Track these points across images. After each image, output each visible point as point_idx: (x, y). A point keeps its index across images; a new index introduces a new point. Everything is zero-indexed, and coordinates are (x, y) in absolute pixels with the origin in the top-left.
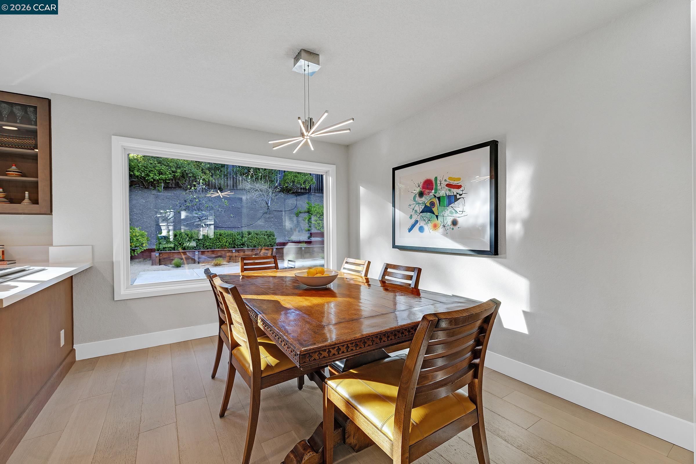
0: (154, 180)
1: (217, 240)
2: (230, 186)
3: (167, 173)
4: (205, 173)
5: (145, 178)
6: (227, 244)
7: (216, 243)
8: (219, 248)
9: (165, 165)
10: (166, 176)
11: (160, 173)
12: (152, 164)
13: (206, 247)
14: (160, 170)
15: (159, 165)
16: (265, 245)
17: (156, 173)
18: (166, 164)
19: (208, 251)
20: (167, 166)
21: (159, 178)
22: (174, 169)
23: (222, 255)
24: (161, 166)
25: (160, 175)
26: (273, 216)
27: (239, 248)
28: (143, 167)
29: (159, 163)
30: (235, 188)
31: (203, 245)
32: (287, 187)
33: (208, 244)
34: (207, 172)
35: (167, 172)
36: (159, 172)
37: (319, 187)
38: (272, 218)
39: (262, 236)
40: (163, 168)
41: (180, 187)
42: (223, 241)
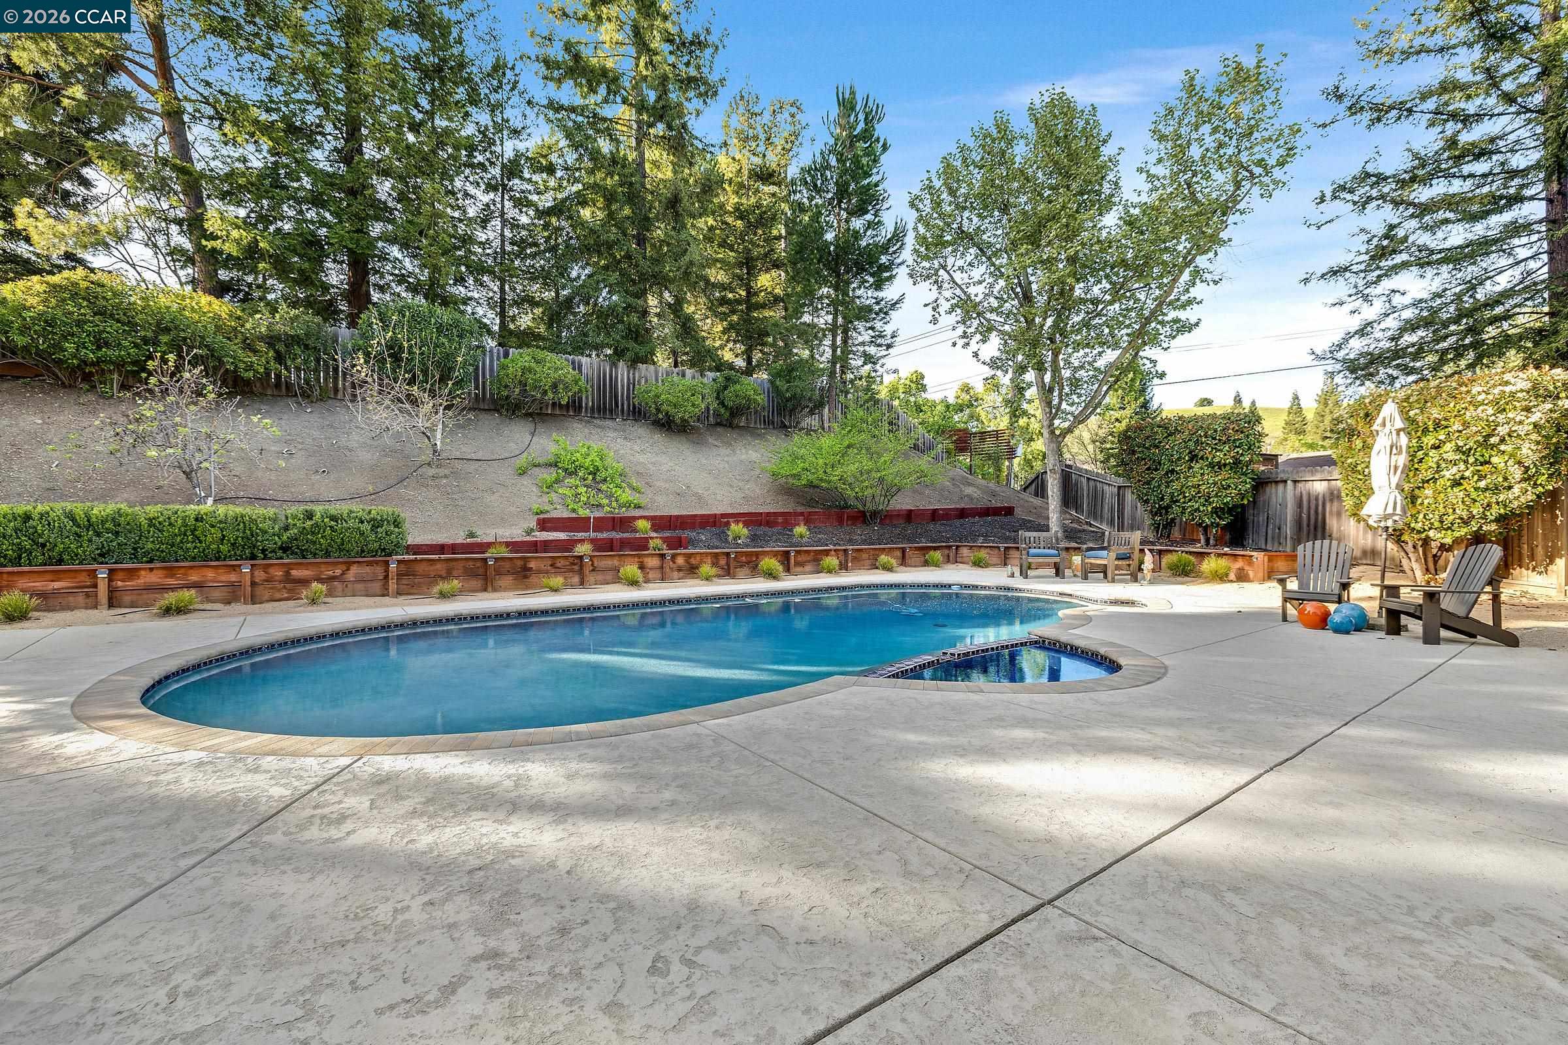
0: (81, 362)
1: (185, 534)
4: (255, 351)
5: (47, 354)
6: (224, 548)
7: (181, 542)
8: (194, 558)
9: (118, 321)
11: (101, 343)
13: (145, 554)
14: (101, 332)
15: (96, 318)
16: (363, 551)
17: (85, 342)
18: (123, 318)
19: (151, 569)
20: (123, 324)
21: (98, 357)
23: (204, 582)
24: (105, 322)
26: (447, 472)
27: (270, 558)
28: (42, 323)
31: (134, 549)
32: (507, 397)
33: (150, 546)
34: (262, 346)
36: (97, 340)
37: (605, 403)
38: (446, 476)
39: (351, 523)
40: (108, 329)
42: (209, 539)
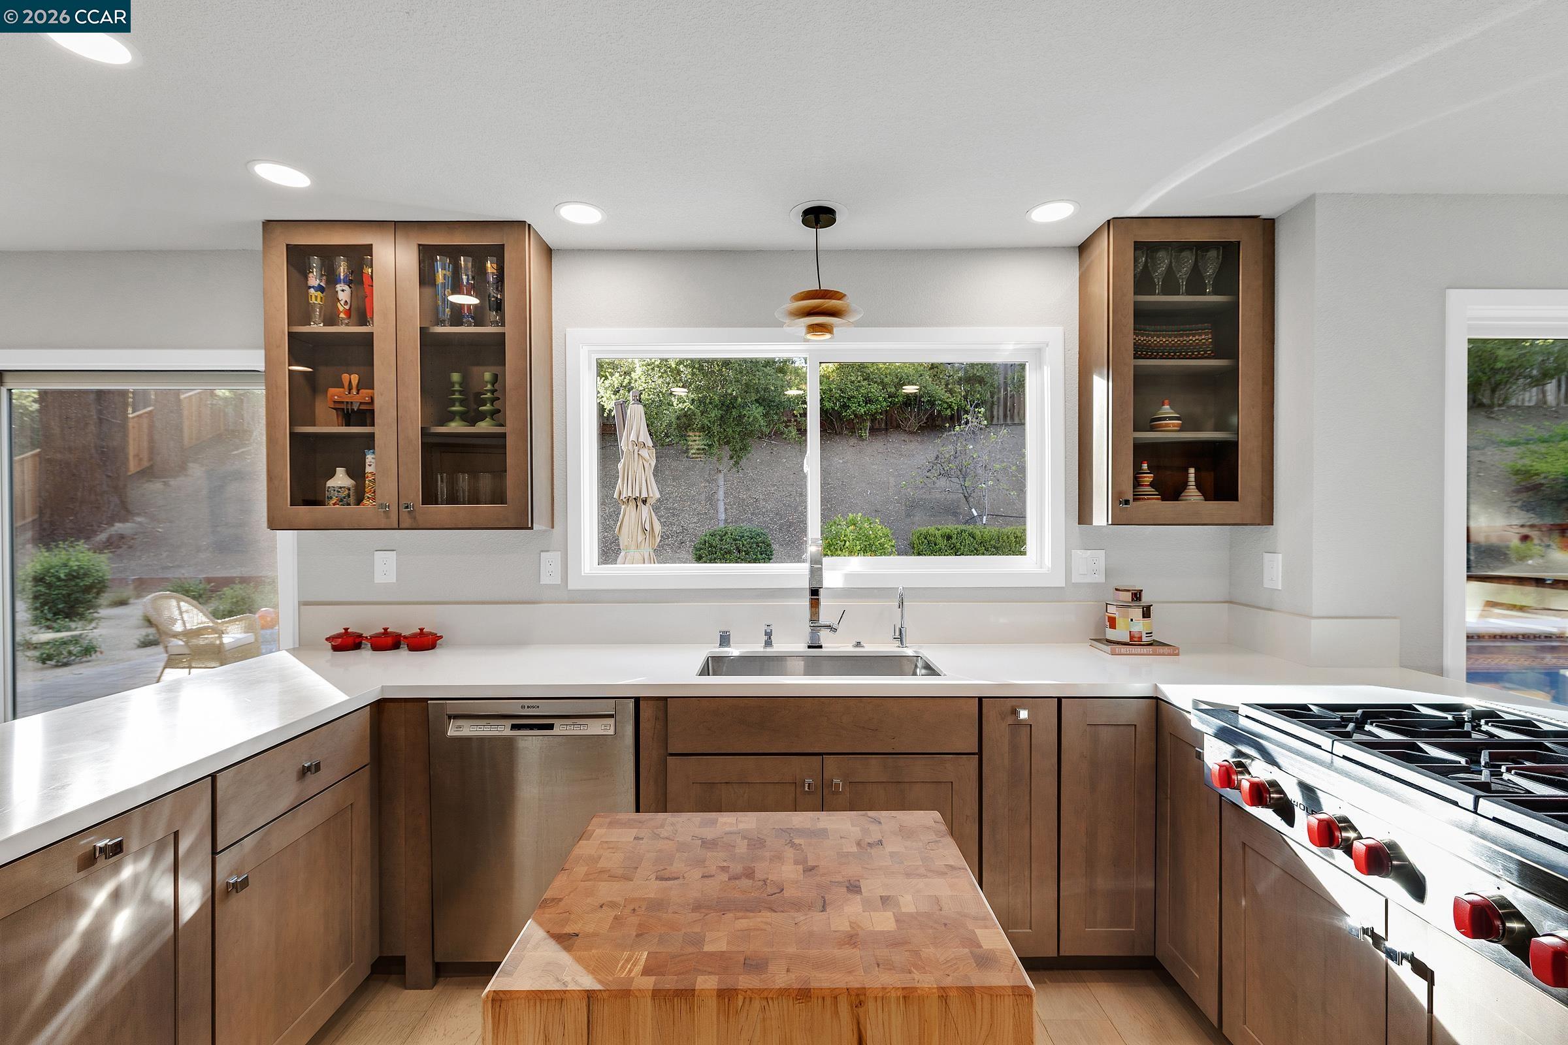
0: (856, 416)
2: (998, 418)
3: (880, 399)
5: (839, 413)
9: (876, 383)
10: (879, 406)
11: (868, 401)
12: (853, 382)
14: (867, 394)
15: (865, 383)
17: (860, 401)
18: (879, 379)
20: (879, 384)
21: (865, 411)
22: (893, 390)
24: (869, 385)
25: (866, 403)
28: (839, 392)
29: (867, 378)
30: (1009, 422)
35: (881, 396)
36: (866, 399)
41: (898, 427)
